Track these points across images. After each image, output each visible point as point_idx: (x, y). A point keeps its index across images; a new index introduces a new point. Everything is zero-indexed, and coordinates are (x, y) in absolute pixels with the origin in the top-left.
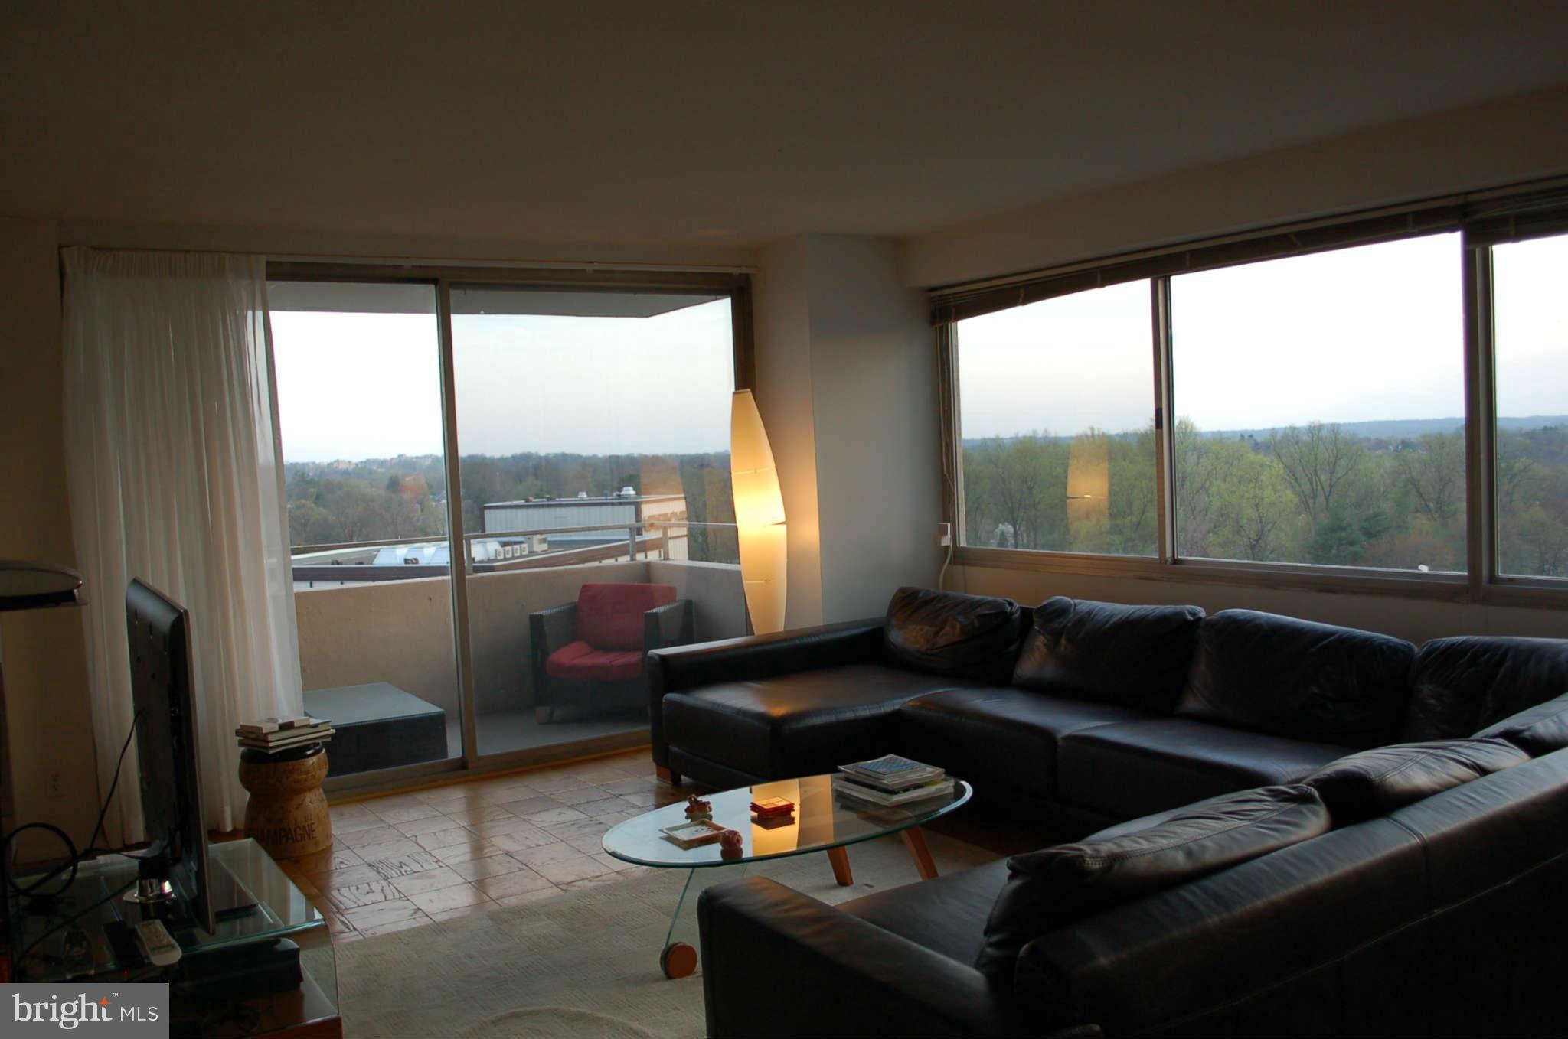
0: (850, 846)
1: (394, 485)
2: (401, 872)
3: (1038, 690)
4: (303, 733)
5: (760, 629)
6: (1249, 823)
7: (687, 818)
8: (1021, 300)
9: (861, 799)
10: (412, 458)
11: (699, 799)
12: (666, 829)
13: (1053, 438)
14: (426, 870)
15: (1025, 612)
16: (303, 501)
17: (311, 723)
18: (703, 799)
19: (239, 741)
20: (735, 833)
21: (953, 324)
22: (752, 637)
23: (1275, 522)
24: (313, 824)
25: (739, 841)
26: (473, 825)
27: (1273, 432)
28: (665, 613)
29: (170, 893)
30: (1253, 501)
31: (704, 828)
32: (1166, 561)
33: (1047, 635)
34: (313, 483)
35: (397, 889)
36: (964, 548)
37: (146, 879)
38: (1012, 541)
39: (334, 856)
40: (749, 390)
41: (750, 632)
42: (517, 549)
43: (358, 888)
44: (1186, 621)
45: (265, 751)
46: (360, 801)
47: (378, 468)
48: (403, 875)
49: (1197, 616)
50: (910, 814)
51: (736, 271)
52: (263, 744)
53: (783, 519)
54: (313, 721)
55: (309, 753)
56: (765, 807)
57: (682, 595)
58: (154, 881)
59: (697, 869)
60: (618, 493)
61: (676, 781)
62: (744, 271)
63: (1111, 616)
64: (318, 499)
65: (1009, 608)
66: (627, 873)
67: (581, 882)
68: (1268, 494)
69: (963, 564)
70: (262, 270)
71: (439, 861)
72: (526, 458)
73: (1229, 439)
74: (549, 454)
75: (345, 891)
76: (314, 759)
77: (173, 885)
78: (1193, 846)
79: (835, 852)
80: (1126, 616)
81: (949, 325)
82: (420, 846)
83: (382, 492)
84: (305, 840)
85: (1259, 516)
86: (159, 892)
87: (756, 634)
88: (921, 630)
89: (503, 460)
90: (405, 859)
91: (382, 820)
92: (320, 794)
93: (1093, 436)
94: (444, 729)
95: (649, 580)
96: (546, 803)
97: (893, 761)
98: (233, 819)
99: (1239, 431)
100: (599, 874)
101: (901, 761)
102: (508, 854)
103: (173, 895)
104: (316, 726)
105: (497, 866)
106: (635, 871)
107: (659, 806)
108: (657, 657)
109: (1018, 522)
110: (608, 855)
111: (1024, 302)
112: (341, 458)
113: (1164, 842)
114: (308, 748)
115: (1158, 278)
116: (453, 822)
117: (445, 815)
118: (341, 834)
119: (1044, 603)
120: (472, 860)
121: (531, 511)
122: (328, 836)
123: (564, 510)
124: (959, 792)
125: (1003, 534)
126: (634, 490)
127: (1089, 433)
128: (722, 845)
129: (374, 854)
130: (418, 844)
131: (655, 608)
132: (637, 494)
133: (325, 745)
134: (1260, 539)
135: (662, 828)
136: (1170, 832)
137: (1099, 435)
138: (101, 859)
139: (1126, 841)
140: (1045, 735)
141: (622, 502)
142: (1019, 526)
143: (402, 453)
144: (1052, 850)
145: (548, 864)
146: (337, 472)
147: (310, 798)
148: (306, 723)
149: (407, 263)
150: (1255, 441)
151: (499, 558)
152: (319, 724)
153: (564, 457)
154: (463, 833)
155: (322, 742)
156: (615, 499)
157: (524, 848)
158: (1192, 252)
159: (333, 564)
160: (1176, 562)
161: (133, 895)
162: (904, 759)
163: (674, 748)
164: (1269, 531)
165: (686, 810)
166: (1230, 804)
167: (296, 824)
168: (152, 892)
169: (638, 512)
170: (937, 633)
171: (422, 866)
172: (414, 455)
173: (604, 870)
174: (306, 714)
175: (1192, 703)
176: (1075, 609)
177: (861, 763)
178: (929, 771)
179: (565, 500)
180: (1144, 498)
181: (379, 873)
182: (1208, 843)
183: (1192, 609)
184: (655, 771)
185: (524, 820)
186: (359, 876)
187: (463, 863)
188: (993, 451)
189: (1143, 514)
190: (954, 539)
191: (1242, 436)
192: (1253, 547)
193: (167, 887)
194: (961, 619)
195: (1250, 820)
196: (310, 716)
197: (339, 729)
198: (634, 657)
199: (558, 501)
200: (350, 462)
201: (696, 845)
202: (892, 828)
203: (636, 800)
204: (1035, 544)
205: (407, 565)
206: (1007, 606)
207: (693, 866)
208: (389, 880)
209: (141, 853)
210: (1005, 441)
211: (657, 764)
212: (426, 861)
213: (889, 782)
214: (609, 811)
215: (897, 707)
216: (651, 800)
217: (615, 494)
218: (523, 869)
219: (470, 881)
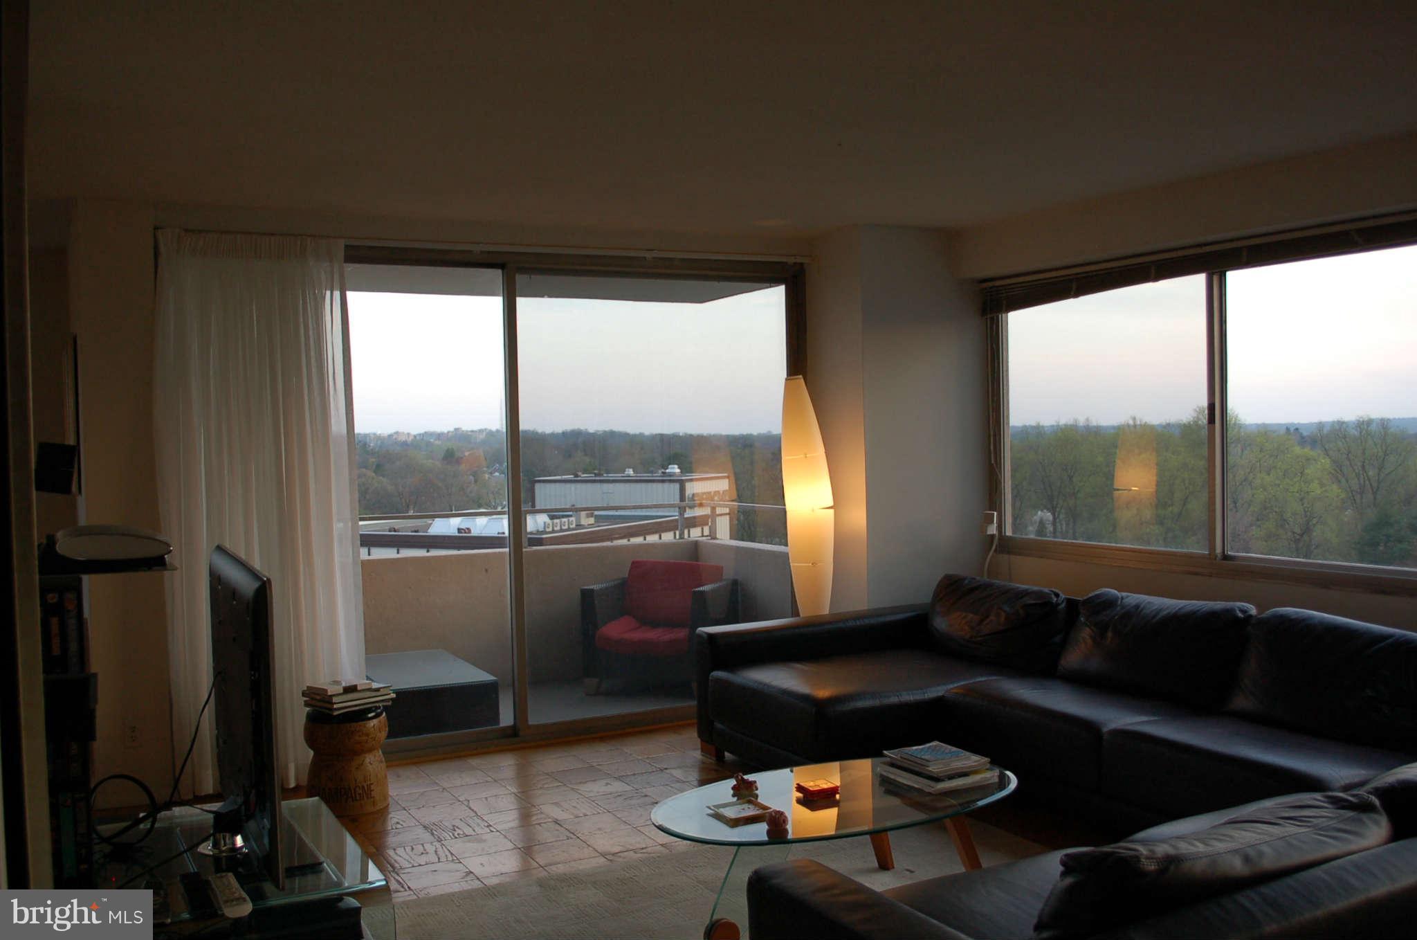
0: (892, 832)
1: (450, 457)
2: (453, 835)
3: (1082, 682)
4: (366, 696)
5: (805, 611)
6: (1307, 830)
7: (734, 796)
8: (1072, 293)
9: (905, 785)
10: (467, 431)
11: (746, 777)
12: (713, 806)
13: (1095, 427)
14: (478, 834)
15: (1071, 603)
16: (364, 470)
17: (374, 687)
18: (750, 777)
19: (305, 701)
20: (781, 814)
21: (1004, 315)
22: (798, 618)
23: (1321, 517)
24: (372, 784)
25: (785, 821)
26: (523, 792)
27: (1321, 426)
28: (713, 591)
29: (242, 847)
30: (1298, 495)
31: (750, 806)
32: (1216, 556)
33: (1092, 627)
34: (373, 453)
35: (450, 851)
36: (1010, 538)
37: (220, 832)
38: (1050, 528)
39: (391, 816)
40: (801, 376)
41: (796, 613)
42: (565, 522)
43: (413, 849)
44: (1237, 618)
45: (330, 712)
46: (415, 764)
47: (435, 440)
48: (456, 838)
49: (1247, 614)
50: (954, 802)
51: (791, 260)
52: (329, 706)
53: (831, 503)
54: (375, 685)
55: (370, 715)
56: (811, 789)
57: (729, 574)
58: (228, 835)
59: (742, 847)
60: (663, 470)
61: (720, 758)
62: (799, 260)
63: (1159, 611)
64: (378, 468)
65: (1055, 599)
66: (672, 846)
67: (626, 853)
68: (1316, 489)
69: (1009, 553)
70: (341, 254)
71: (491, 826)
72: (576, 434)
73: (1274, 432)
74: (598, 431)
75: (400, 851)
76: (375, 721)
77: (244, 839)
78: (1251, 852)
79: (878, 837)
80: (1174, 611)
81: (1000, 316)
82: (473, 810)
83: (438, 464)
84: (363, 799)
85: (1305, 511)
86: (231, 846)
87: (801, 615)
88: (965, 617)
89: (553, 435)
90: (457, 823)
91: (436, 783)
92: (380, 756)
93: (1135, 426)
94: (497, 697)
95: (697, 559)
96: (593, 773)
97: (938, 748)
98: (297, 779)
99: (1285, 424)
100: (644, 846)
101: (946, 749)
102: (556, 822)
103: (244, 849)
104: (378, 690)
105: (545, 834)
106: (679, 845)
107: (703, 782)
108: (705, 636)
109: (1058, 509)
110: (655, 828)
111: (1076, 295)
112: (401, 430)
113: (1220, 846)
114: (370, 710)
115: (1213, 274)
116: (504, 789)
117: (495, 781)
118: (397, 795)
119: (1090, 595)
120: (520, 827)
121: (579, 486)
122: (385, 797)
123: (611, 486)
124: (1003, 783)
125: (1042, 523)
126: (679, 468)
127: (1131, 422)
128: (768, 825)
129: (431, 816)
130: (470, 808)
131: (702, 586)
132: (681, 472)
133: (386, 708)
134: (1303, 534)
135: (710, 805)
136: (1224, 835)
137: (1141, 425)
138: (177, 810)
139: (1182, 843)
140: (1090, 727)
141: (668, 479)
142: (1059, 515)
143: (457, 427)
144: (1107, 849)
145: (595, 834)
146: (396, 443)
147: (370, 759)
148: (368, 687)
149: (477, 249)
150: (1301, 434)
151: (547, 530)
152: (381, 688)
153: (612, 434)
154: (512, 799)
155: (383, 706)
156: (659, 477)
157: (572, 817)
158: (1250, 248)
159: (390, 531)
160: (1226, 557)
161: (206, 848)
162: (949, 747)
163: (718, 725)
164: (1314, 525)
165: (733, 788)
166: (1287, 809)
167: (356, 783)
168: (225, 845)
169: (682, 490)
170: (982, 621)
171: (474, 831)
172: (469, 429)
173: (650, 843)
174: (368, 678)
175: (1241, 702)
176: (1121, 602)
177: (907, 749)
178: (973, 760)
179: (612, 476)
180: (1186, 488)
181: (433, 834)
182: (1265, 849)
183: (1243, 606)
184: (699, 746)
185: (573, 789)
186: (415, 837)
187: (512, 828)
188: (1035, 437)
189: (1184, 504)
190: (1000, 527)
191: (1288, 429)
192: (1297, 541)
193: (239, 841)
194: (1007, 608)
195: (1309, 827)
196: (373, 681)
197: (398, 693)
198: (682, 633)
199: (605, 476)
200: (408, 434)
201: (741, 823)
202: (935, 815)
203: (678, 773)
204: (1074, 533)
205: (461, 535)
206: (1053, 596)
207: (739, 845)
208: (443, 842)
209: (215, 806)
210: (1046, 429)
211: (702, 740)
212: (479, 825)
213: (934, 769)
214: (653, 784)
215: (940, 694)
216: (694, 776)
217: (660, 472)
218: (571, 838)
219: (520, 846)
